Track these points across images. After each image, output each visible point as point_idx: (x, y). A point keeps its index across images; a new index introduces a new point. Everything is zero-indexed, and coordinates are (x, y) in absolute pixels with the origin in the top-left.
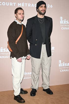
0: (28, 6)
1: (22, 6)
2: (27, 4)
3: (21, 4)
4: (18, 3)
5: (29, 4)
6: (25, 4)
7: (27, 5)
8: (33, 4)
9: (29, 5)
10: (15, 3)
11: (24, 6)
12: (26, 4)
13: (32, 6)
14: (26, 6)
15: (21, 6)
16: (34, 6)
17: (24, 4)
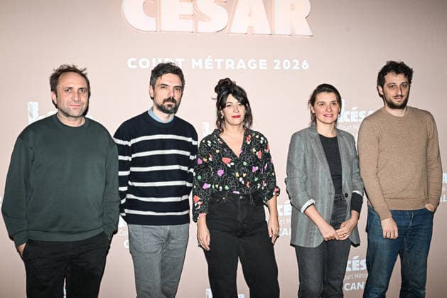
0: (227, 68)
1: (207, 67)
2: (222, 60)
3: (200, 60)
4: (193, 60)
5: (227, 60)
6: (216, 60)
7: (223, 64)
8: (241, 61)
9: (230, 63)
10: (183, 60)
11: (211, 68)
12: (219, 61)
13: (239, 67)
14: (219, 67)
15: (201, 67)
16: (246, 65)
17: (211, 60)
